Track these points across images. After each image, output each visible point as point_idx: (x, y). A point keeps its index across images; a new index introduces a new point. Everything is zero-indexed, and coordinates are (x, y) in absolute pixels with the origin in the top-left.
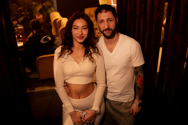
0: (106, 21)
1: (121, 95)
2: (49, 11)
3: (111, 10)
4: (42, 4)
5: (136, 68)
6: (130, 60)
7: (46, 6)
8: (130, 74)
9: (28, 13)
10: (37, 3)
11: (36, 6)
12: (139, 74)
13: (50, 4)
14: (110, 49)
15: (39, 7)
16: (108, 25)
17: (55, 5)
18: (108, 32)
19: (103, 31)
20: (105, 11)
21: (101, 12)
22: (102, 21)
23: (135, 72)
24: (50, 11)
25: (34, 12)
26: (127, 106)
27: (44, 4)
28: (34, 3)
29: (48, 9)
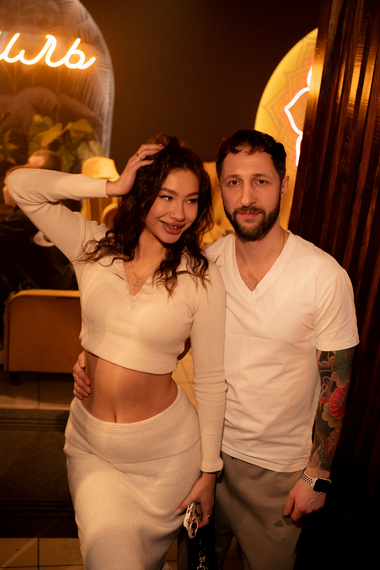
0: (247, 182)
1: (262, 440)
2: (82, 150)
3: (268, 150)
4: (64, 126)
5: (324, 356)
6: (310, 325)
7: (73, 134)
8: (303, 373)
9: (12, 147)
10: (48, 120)
11: (43, 127)
12: (334, 377)
13: (88, 129)
14: (250, 276)
15: (53, 134)
16: (252, 196)
17: (106, 137)
18: (250, 217)
19: (236, 213)
20: (247, 149)
21: (235, 152)
22: (236, 181)
23: (320, 368)
24: (86, 152)
25: (32, 145)
26: (280, 484)
27: (70, 126)
28: (37, 118)
29: (78, 145)
